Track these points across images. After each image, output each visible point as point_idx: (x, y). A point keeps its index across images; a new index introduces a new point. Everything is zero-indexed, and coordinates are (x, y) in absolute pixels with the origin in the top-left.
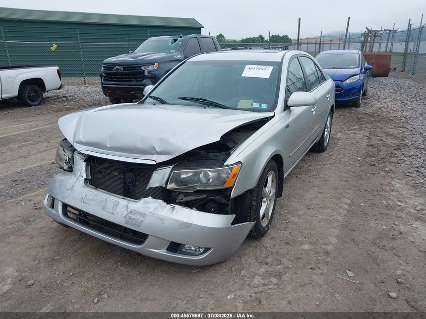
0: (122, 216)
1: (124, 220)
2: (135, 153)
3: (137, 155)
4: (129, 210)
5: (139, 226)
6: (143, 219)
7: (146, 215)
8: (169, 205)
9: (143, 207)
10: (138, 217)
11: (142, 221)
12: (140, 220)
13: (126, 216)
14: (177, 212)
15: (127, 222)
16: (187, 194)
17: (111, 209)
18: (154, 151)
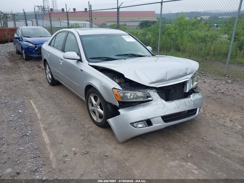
5: (197, 106)
7: (197, 100)
9: (195, 98)
11: (197, 103)
13: (193, 104)
18: (186, 74)
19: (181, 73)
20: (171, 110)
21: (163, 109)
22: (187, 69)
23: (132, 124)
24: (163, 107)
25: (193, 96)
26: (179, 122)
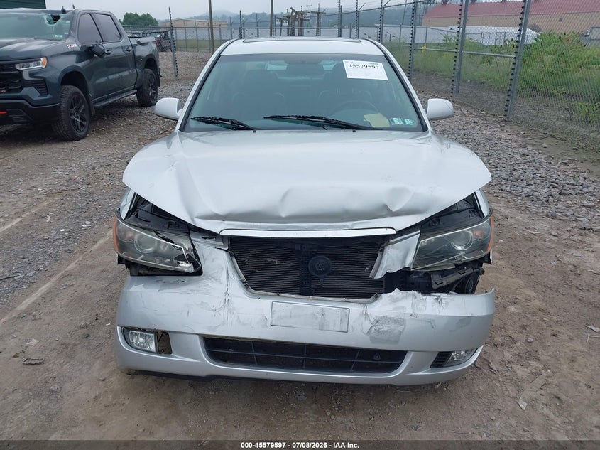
0: (362, 331)
1: (368, 337)
2: (343, 220)
3: (349, 224)
4: (372, 320)
5: (396, 342)
6: (401, 328)
7: (403, 320)
8: (428, 297)
9: (394, 309)
10: (392, 326)
11: (400, 332)
12: (396, 331)
13: (370, 331)
14: (447, 303)
15: (373, 340)
16: (444, 273)
17: (338, 323)
18: (385, 212)
19: (355, 205)
20: (244, 324)
21: (213, 313)
22: (398, 192)
23: (126, 330)
24: (217, 307)
25: (394, 301)
26: (272, 377)
